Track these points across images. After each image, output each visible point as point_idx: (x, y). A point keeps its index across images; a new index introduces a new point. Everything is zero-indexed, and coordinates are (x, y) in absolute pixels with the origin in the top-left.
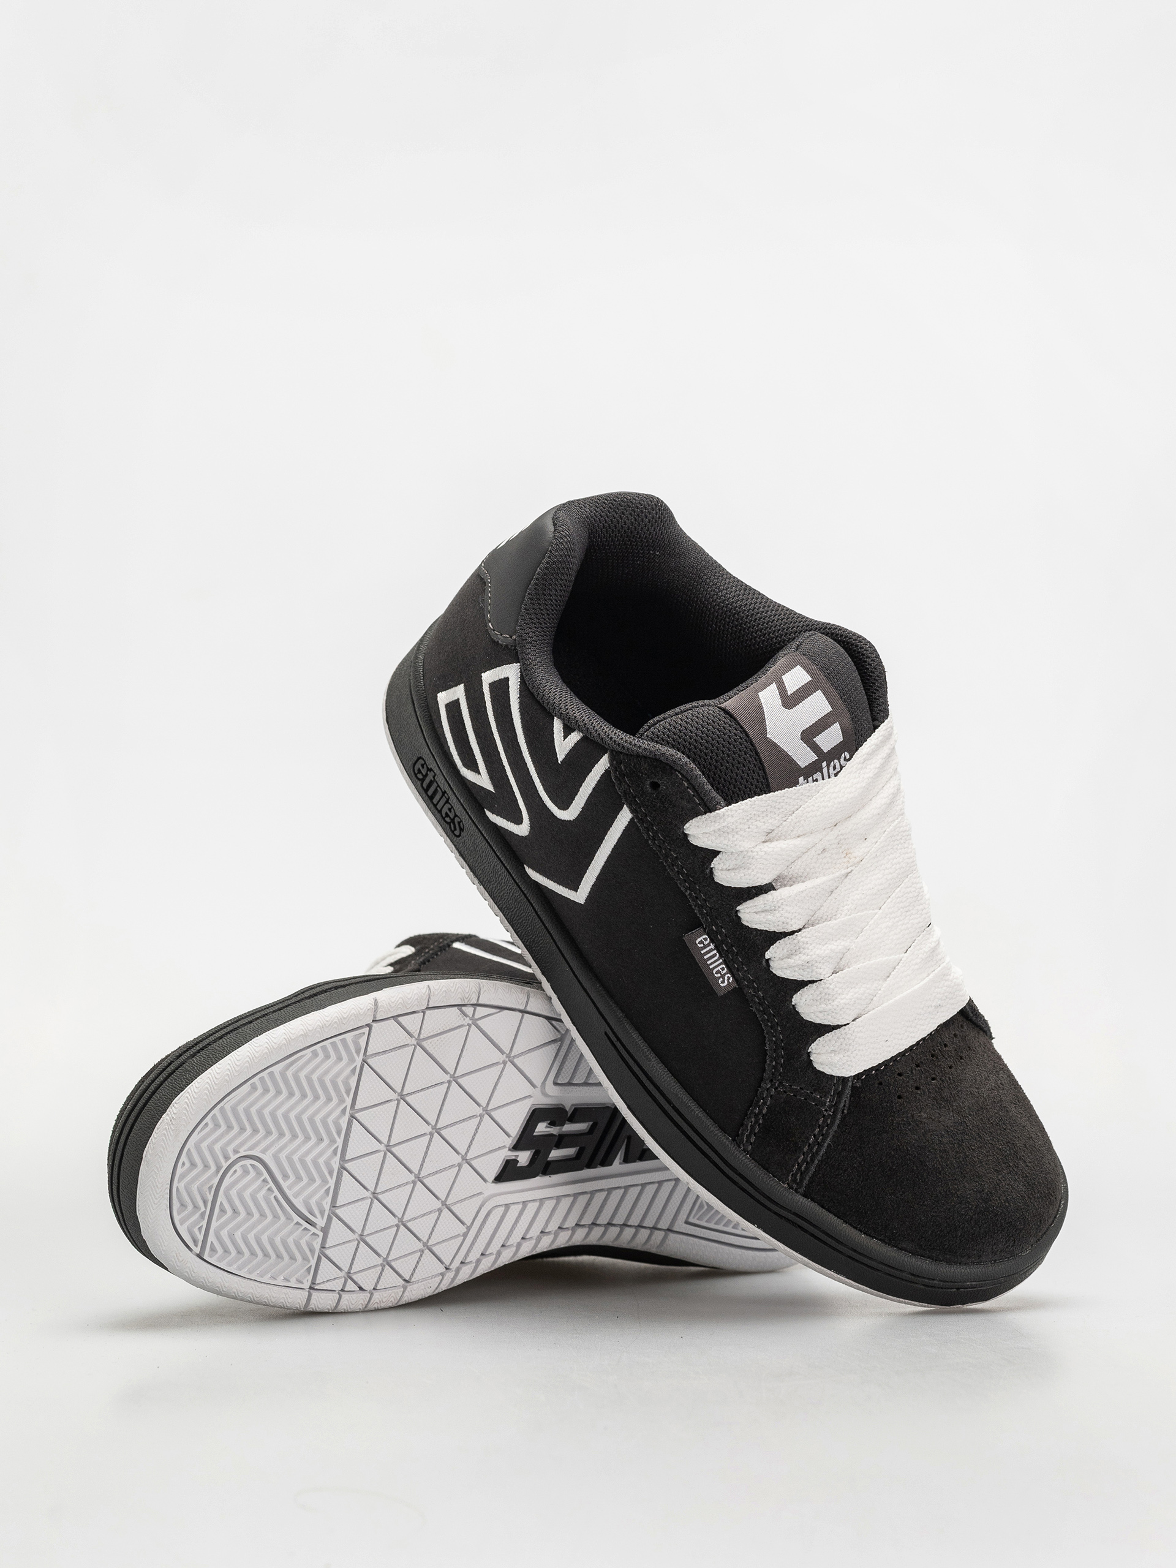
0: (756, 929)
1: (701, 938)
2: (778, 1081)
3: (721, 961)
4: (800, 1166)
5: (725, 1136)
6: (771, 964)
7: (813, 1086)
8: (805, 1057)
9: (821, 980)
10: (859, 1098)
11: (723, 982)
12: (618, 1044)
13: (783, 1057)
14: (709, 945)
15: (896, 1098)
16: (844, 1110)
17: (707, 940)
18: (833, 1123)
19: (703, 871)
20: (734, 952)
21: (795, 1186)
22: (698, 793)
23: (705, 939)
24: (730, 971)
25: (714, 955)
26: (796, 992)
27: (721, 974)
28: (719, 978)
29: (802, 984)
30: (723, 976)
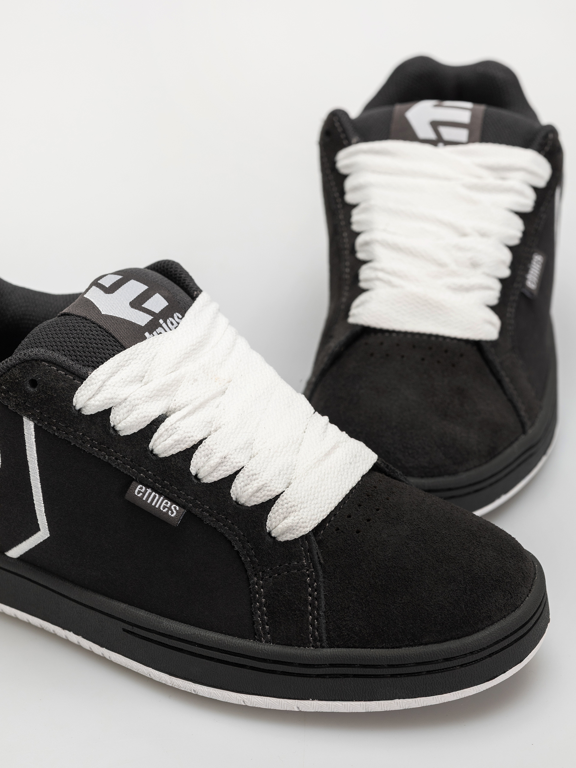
0: (173, 456)
1: (138, 489)
2: (260, 571)
3: (162, 498)
4: (313, 625)
5: (246, 641)
6: (200, 476)
7: (287, 556)
8: (268, 538)
9: (243, 467)
10: (327, 547)
11: (172, 513)
12: (136, 630)
13: (252, 549)
14: (146, 491)
15: (355, 533)
16: (320, 561)
17: (142, 488)
18: (317, 576)
19: (108, 433)
20: (167, 485)
21: (319, 644)
22: (68, 371)
23: (141, 488)
24: (173, 502)
25: (155, 497)
26: (230, 488)
27: (167, 507)
28: (168, 511)
29: (231, 478)
30: (170, 509)
